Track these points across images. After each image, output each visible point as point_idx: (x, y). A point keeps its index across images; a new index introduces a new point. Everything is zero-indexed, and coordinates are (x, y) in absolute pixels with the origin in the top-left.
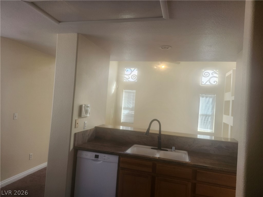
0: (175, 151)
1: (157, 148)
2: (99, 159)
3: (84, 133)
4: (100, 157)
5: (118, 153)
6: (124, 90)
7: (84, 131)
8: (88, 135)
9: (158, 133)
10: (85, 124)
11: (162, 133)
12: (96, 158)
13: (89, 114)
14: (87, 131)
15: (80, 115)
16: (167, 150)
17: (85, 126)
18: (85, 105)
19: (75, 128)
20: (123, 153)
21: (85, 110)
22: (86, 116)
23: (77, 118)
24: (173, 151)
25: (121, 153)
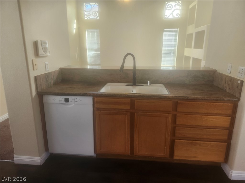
0: (150, 85)
1: (132, 84)
2: (70, 102)
3: (47, 76)
4: (71, 100)
5: (91, 94)
6: (86, 30)
7: (46, 74)
8: (52, 77)
9: (133, 68)
10: (46, 66)
11: (137, 69)
12: (66, 102)
13: (49, 53)
14: (50, 73)
15: (37, 54)
16: (142, 86)
17: (46, 67)
18: (41, 41)
19: (34, 70)
20: (96, 93)
21: (43, 48)
22: (45, 55)
23: (33, 58)
24: (149, 85)
25: (95, 94)
